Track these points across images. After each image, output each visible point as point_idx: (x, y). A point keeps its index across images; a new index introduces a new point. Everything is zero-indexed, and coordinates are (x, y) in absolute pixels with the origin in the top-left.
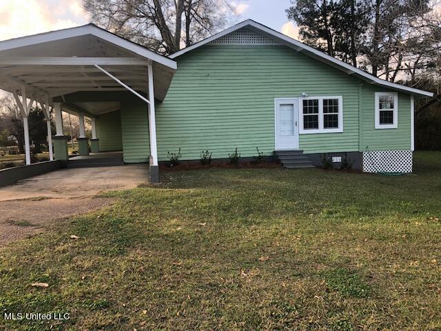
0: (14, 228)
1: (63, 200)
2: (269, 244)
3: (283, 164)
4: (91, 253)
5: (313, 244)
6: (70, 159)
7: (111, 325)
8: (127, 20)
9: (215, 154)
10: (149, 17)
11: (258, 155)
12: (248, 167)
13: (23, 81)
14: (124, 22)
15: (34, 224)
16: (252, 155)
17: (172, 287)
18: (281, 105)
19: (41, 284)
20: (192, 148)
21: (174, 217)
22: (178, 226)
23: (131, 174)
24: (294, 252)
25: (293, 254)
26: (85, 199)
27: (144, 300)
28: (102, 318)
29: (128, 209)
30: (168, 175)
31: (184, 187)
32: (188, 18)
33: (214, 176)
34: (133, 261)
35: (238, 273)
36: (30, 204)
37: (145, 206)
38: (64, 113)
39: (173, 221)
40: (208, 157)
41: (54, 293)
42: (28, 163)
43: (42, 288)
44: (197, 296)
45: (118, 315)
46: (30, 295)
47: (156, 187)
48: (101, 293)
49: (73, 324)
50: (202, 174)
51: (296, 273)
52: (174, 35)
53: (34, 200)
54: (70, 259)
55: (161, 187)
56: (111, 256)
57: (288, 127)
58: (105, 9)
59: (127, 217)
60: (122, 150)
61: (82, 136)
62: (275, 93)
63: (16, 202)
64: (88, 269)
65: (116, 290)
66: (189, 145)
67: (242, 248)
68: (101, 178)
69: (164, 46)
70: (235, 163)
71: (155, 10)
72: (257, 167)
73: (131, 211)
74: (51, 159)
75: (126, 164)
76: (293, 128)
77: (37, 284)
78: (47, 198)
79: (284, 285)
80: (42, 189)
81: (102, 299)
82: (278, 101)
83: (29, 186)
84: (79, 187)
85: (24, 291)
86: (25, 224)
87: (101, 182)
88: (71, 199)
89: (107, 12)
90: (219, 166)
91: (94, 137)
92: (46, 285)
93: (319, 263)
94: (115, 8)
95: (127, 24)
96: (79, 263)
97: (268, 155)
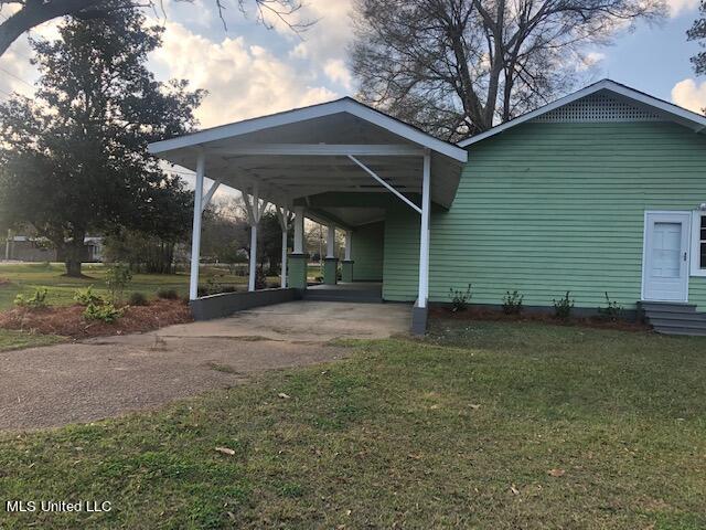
0: (215, 373)
1: (284, 344)
2: (574, 453)
3: (652, 327)
4: (299, 420)
5: (657, 465)
6: (308, 288)
7: (297, 520)
8: (413, 84)
9: (529, 298)
10: (447, 79)
11: (606, 306)
12: (587, 326)
13: (256, 176)
14: (409, 88)
15: (238, 371)
16: (596, 306)
17: (398, 487)
18: (656, 223)
19: (227, 450)
20: (491, 286)
21: (432, 389)
22: (434, 403)
23: (388, 318)
24: (616, 472)
25: (612, 474)
26: (313, 346)
27: (351, 497)
28: (290, 506)
29: (367, 368)
30: (444, 324)
31: (464, 346)
32: (508, 78)
33: (519, 333)
34: (352, 440)
35: (506, 486)
36: (240, 345)
37: (394, 367)
38: (306, 220)
39: (428, 395)
40: (516, 302)
41: (240, 465)
42: (252, 289)
43: (227, 455)
44: (430, 507)
45: (311, 509)
46: (209, 461)
47: (418, 340)
48: (296, 475)
49: (252, 508)
50: (500, 329)
51: (604, 504)
52: (484, 106)
53: (249, 339)
54: (270, 424)
55: (426, 341)
56: (325, 430)
57: (669, 262)
58: (383, 69)
59: (362, 378)
60: (382, 281)
61: (330, 256)
62: (646, 202)
63: (225, 340)
64: (289, 442)
65: (318, 475)
66: (486, 280)
67: (525, 451)
68: (343, 319)
69: (467, 124)
70: (562, 315)
71: (457, 67)
72: (603, 328)
73: (371, 371)
74: (283, 286)
75: (385, 302)
76: (679, 264)
77: (222, 449)
78: (265, 339)
79: (576, 519)
80: (260, 327)
81: (296, 484)
82: (650, 217)
83: (247, 321)
84: (311, 329)
85: (204, 454)
86: (228, 370)
87: (342, 325)
88: (294, 343)
89: (385, 74)
90: (533, 319)
91: (347, 259)
92: (233, 452)
93: (656, 498)
94: (397, 68)
95: (412, 90)
96: (280, 431)
97: (627, 307)
